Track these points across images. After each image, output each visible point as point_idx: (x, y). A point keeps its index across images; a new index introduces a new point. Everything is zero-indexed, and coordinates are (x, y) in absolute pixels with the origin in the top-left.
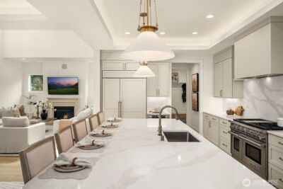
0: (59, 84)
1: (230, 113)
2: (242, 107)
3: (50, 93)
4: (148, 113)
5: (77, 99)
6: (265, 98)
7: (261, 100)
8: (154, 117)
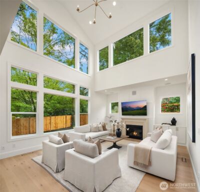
0: (130, 107)
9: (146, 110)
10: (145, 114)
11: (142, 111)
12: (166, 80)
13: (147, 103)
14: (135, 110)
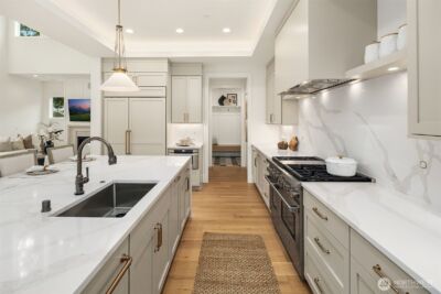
1: (282, 146)
2: (296, 139)
3: (71, 120)
4: (170, 146)
6: (321, 125)
7: (317, 128)
8: (177, 152)
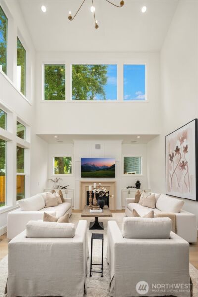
0: (93, 166)
5: (113, 183)
9: (114, 170)
10: (113, 176)
11: (109, 172)
12: (138, 137)
13: (116, 162)
14: (100, 170)
